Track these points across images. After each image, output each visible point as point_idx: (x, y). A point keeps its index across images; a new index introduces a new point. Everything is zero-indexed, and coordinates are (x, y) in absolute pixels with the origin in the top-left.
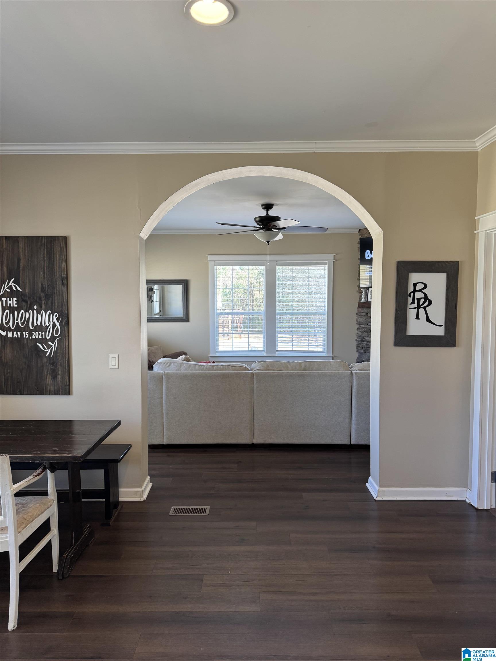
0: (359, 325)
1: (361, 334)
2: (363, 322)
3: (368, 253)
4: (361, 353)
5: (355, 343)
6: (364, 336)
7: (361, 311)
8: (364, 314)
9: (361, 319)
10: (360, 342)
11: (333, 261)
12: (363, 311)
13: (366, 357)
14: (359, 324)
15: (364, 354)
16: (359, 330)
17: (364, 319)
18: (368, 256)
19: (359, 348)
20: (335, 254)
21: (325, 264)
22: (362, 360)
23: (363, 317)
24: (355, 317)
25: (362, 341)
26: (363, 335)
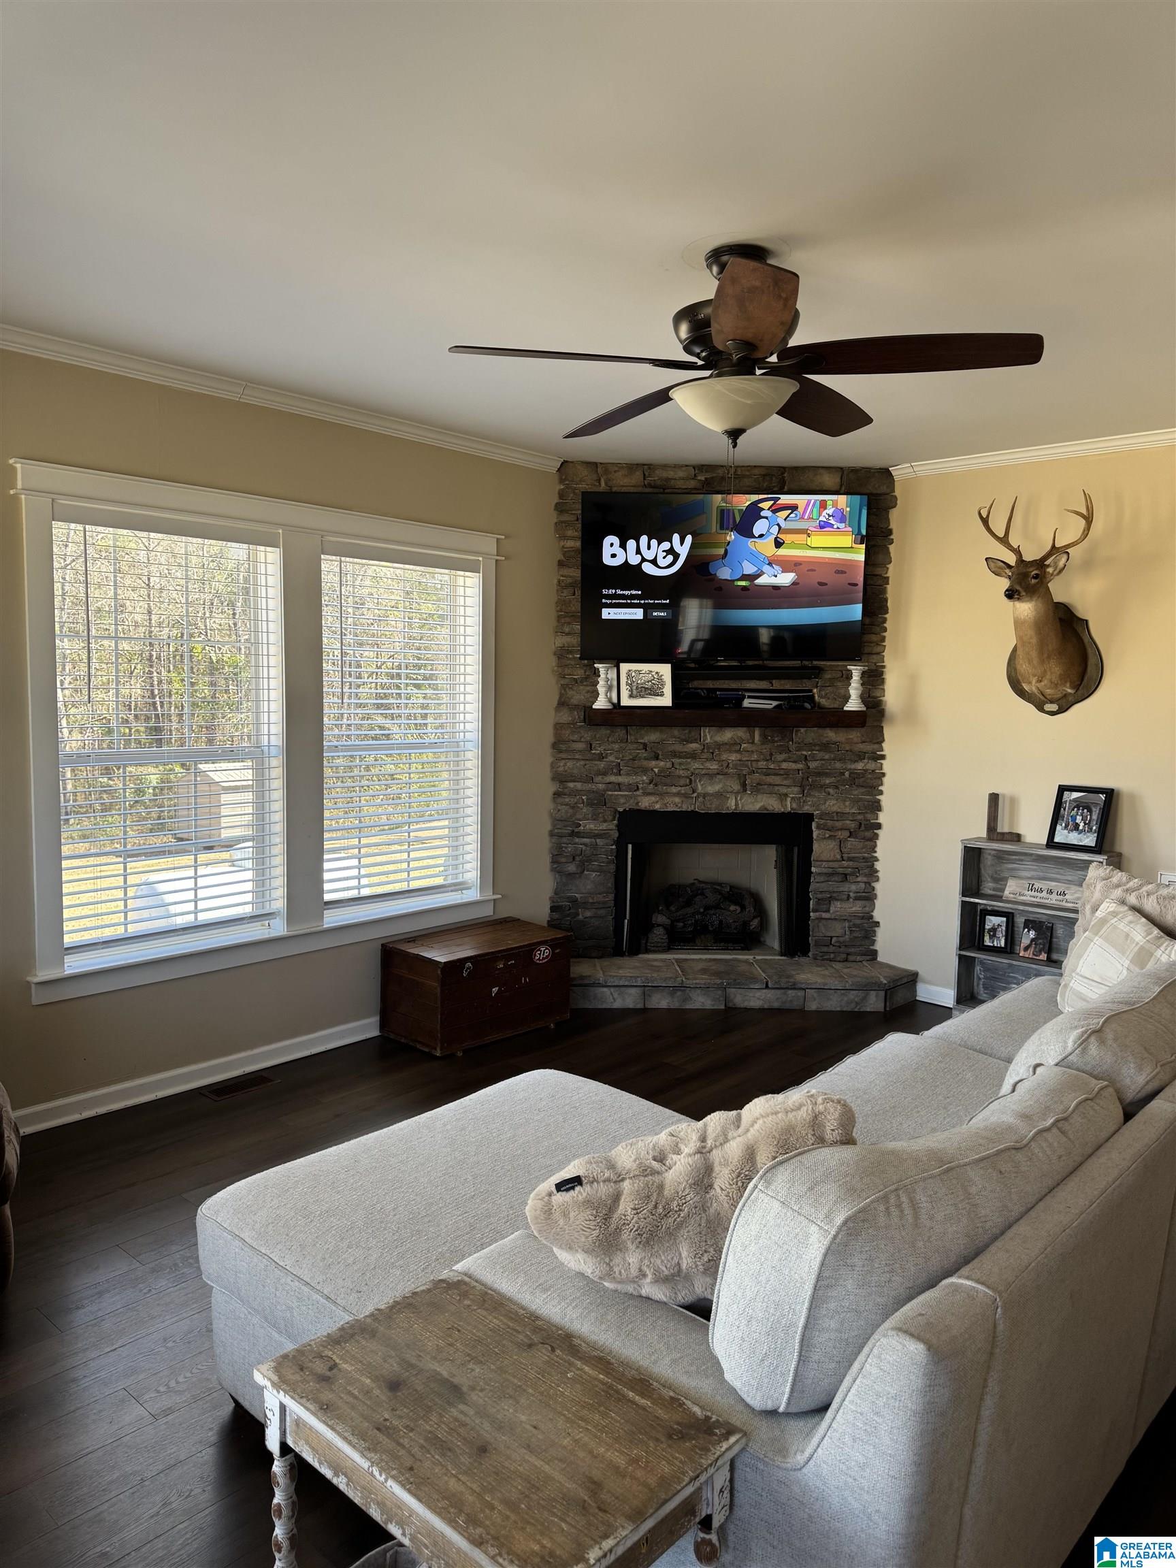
0: (561, 782)
1: (571, 811)
2: (575, 771)
3: (612, 545)
4: (570, 874)
5: (544, 845)
6: (581, 817)
7: (571, 738)
8: (580, 746)
9: (570, 764)
10: (564, 840)
11: (497, 561)
12: (576, 737)
13: (589, 887)
14: (560, 778)
15: (580, 877)
16: (560, 800)
17: (582, 763)
18: (614, 556)
19: (563, 860)
20: (503, 537)
21: (471, 567)
22: (571, 897)
23: (577, 757)
24: (547, 756)
25: (573, 834)
26: (578, 816)
